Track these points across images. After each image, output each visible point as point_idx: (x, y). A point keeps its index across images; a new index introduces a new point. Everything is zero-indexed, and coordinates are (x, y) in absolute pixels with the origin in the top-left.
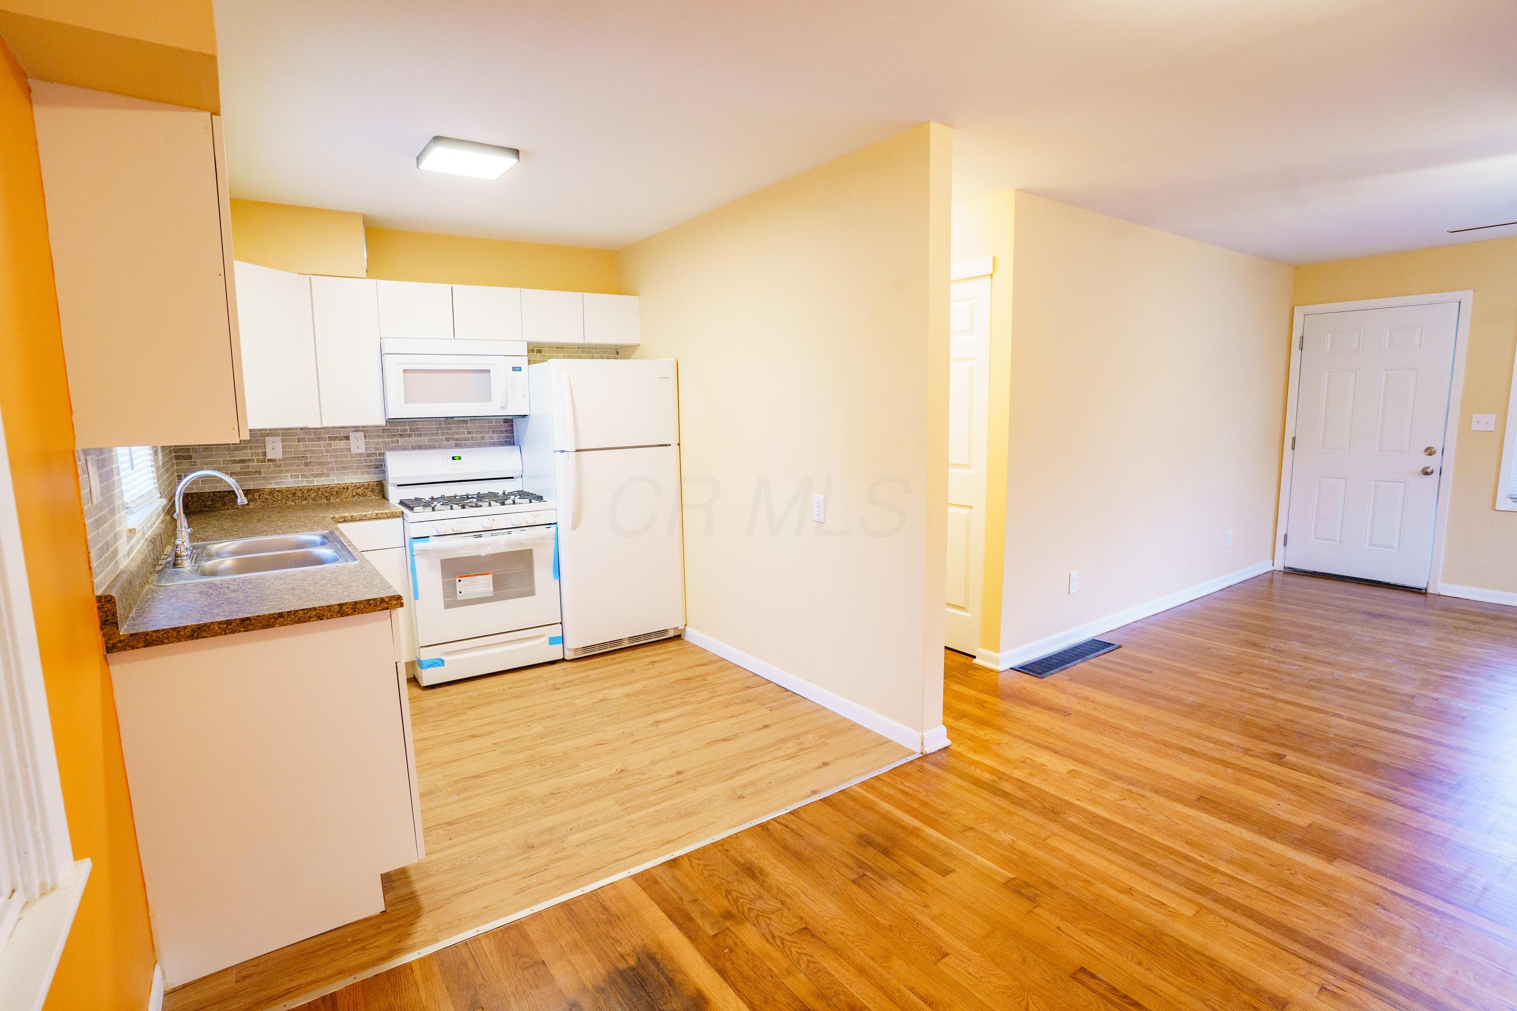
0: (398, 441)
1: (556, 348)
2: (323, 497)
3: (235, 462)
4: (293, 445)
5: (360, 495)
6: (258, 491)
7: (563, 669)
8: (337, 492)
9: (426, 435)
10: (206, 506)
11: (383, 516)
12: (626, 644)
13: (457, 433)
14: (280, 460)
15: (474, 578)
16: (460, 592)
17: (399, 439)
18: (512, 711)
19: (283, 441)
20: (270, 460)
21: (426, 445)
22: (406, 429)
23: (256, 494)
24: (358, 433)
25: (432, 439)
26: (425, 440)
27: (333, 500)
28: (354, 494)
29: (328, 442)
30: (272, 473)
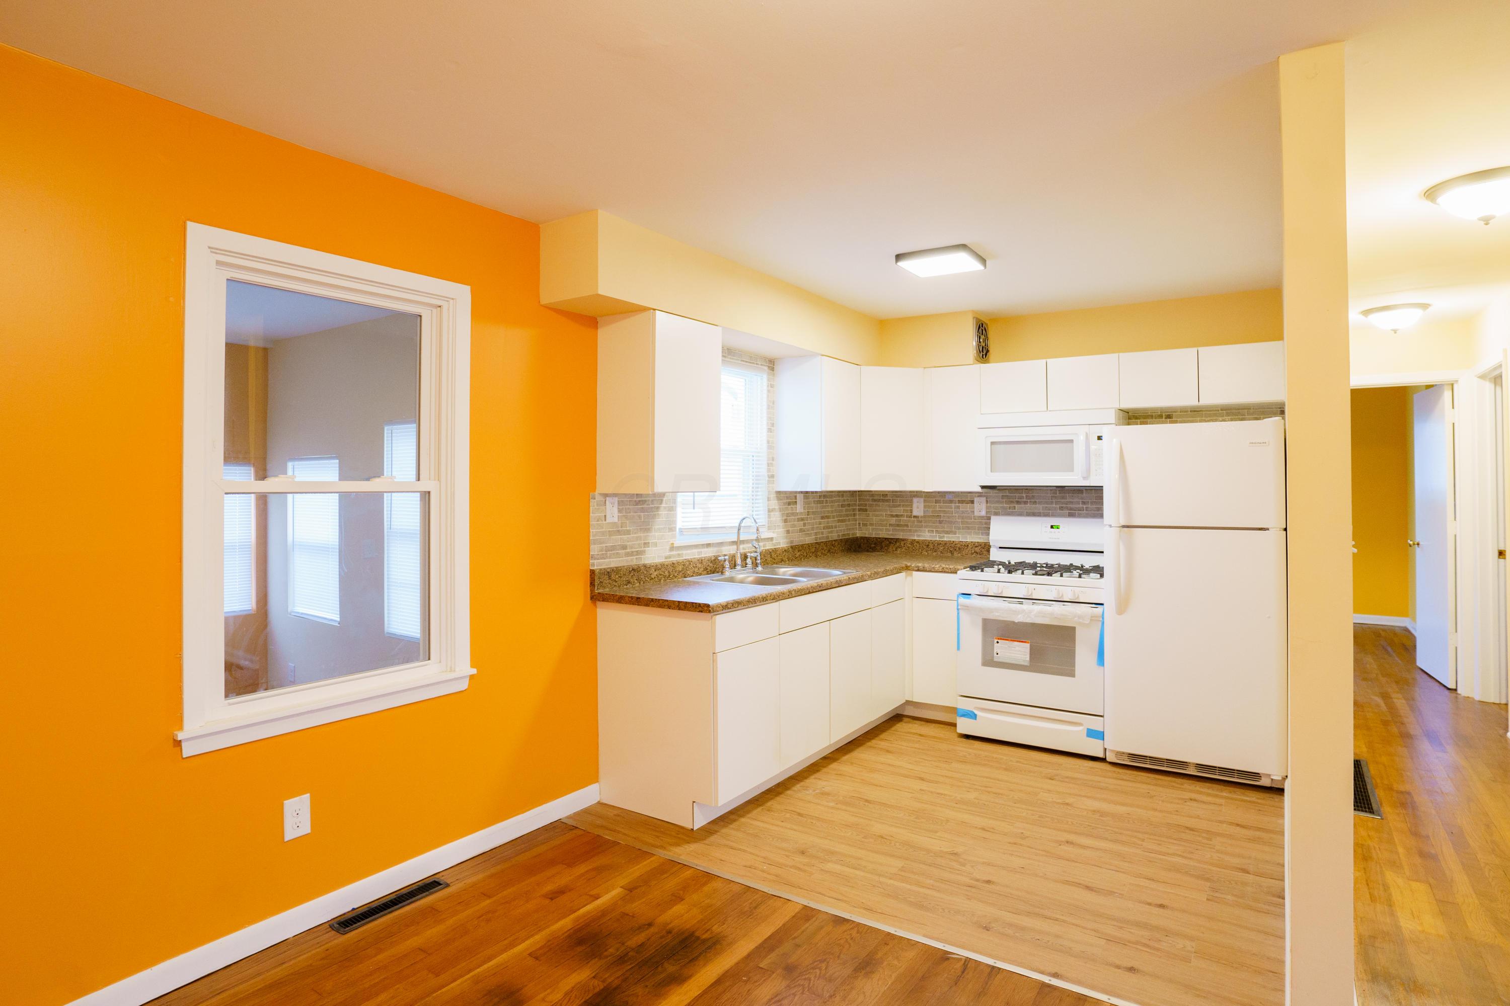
0: (1015, 507)
1: (1191, 411)
2: (948, 551)
3: (892, 516)
4: (932, 505)
5: (977, 553)
6: (903, 540)
7: (1091, 768)
8: (959, 549)
9: (1040, 503)
10: (870, 548)
11: (947, 571)
12: (1192, 771)
13: (1072, 503)
14: (921, 517)
15: (1011, 642)
16: (997, 654)
17: (1016, 505)
18: (987, 778)
19: (925, 501)
20: (915, 517)
21: (1040, 513)
22: (1023, 497)
23: (902, 543)
24: (981, 498)
25: (1046, 507)
26: (1039, 507)
27: (956, 554)
28: (973, 552)
29: (957, 504)
30: (915, 527)
